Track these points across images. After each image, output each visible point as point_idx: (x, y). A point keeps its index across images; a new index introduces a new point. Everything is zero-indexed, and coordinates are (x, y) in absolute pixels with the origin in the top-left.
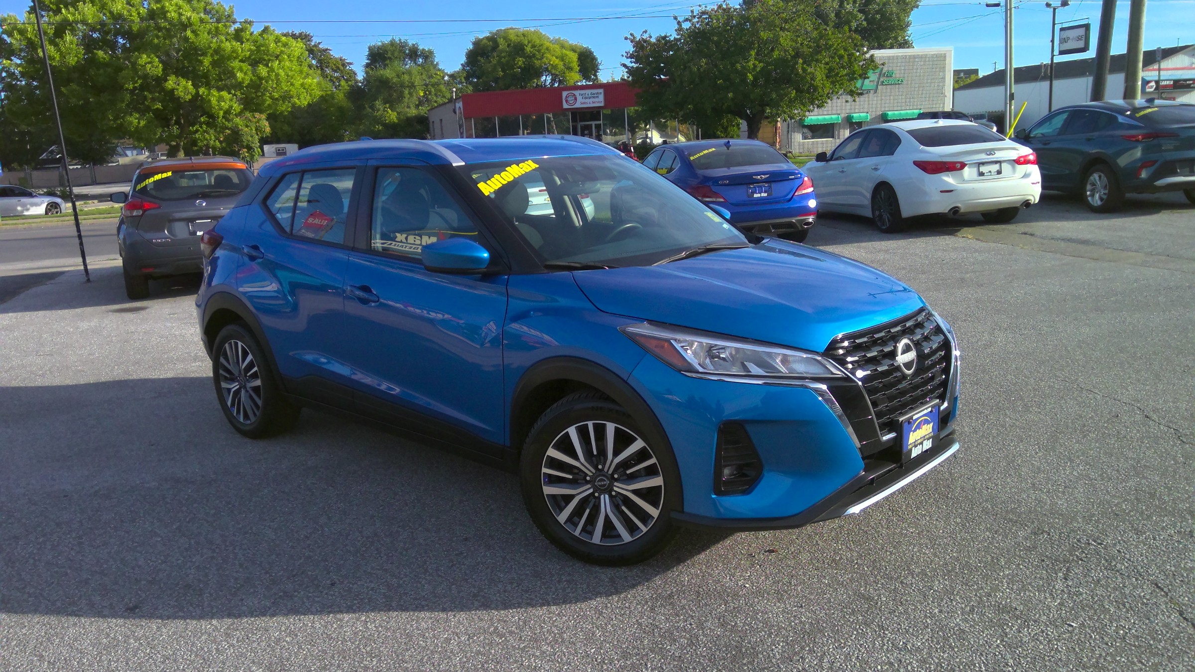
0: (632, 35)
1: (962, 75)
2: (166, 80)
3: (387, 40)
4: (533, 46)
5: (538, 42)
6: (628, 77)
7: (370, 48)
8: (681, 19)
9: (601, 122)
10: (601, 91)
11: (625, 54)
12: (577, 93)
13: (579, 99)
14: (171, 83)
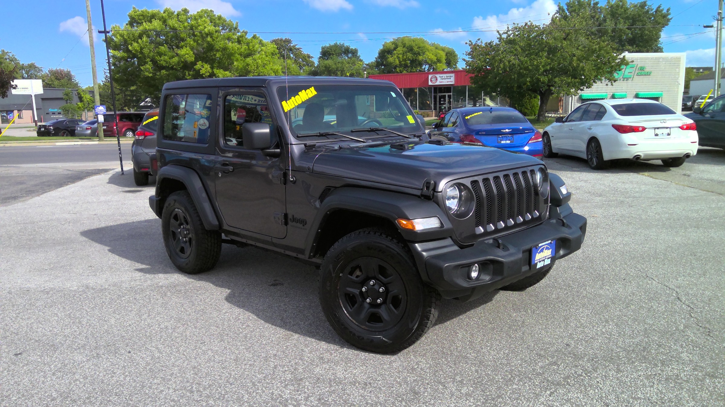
0: (470, 41)
1: (701, 70)
2: (196, 64)
3: (332, 44)
4: (419, 48)
5: (422, 45)
6: (466, 67)
7: (323, 48)
8: (501, 32)
9: (452, 94)
10: (453, 75)
11: (465, 53)
12: (438, 76)
13: (439, 79)
14: (198, 66)
